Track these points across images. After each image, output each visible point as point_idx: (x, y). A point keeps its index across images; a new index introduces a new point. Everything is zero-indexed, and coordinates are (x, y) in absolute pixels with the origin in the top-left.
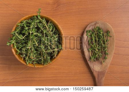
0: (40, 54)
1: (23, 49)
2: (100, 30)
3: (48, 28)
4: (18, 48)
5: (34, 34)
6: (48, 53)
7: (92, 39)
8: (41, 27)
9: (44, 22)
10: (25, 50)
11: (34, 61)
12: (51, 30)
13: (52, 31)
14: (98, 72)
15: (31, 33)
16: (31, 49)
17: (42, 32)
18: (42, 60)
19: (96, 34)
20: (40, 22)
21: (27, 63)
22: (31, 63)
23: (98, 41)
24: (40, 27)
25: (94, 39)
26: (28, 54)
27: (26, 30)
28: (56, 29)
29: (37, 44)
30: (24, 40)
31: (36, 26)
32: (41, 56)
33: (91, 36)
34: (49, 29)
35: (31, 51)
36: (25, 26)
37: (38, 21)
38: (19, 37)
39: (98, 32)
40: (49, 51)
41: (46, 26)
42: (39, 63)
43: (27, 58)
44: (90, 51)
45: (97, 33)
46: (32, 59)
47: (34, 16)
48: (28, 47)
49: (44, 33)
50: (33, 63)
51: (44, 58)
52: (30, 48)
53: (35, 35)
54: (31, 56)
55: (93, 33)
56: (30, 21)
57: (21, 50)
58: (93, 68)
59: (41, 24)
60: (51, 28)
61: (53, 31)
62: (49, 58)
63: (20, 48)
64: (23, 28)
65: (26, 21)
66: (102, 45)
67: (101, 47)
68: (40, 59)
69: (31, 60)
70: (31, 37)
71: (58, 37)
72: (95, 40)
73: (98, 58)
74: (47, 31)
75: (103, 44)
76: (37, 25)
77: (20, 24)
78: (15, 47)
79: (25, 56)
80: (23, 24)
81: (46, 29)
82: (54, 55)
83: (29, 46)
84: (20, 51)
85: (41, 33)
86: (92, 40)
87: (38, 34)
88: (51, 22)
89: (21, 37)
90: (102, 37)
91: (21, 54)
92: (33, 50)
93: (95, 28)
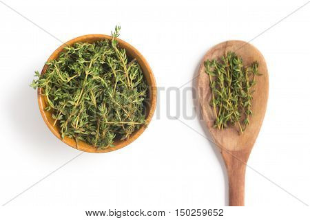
0: (95, 124)
1: (61, 103)
2: (237, 59)
3: (127, 73)
4: (51, 98)
5: (95, 78)
6: (112, 127)
7: (217, 80)
8: (113, 66)
9: (123, 57)
10: (66, 107)
11: (78, 134)
12: (132, 79)
13: (134, 81)
14: (233, 152)
15: (87, 73)
16: (78, 107)
17: (112, 78)
18: (97, 137)
19: (226, 69)
20: (114, 56)
21: (63, 136)
22: (70, 136)
23: (233, 83)
24: (111, 65)
25: (222, 79)
26: (69, 118)
27: (79, 65)
28: (144, 79)
29: (95, 100)
30: (69, 83)
31: (103, 63)
32: (96, 129)
33: (216, 72)
34: (129, 75)
35: (79, 112)
36: (80, 56)
37: (110, 52)
38: (60, 76)
39: (231, 65)
40: (116, 123)
41: (125, 68)
42: (87, 142)
43: (64, 125)
44: (215, 105)
45: (230, 67)
46: (75, 130)
47: (104, 40)
48: (72, 103)
49: (117, 81)
50: (74, 139)
51: (100, 133)
52: (77, 104)
53: (95, 80)
54: (74, 123)
55: (219, 66)
56: (92, 48)
57: (56, 103)
58: (220, 143)
59: (115, 61)
60: (134, 75)
61: (137, 83)
62: (112, 136)
63: (56, 98)
64: (74, 58)
65: (85, 44)
66: (240, 93)
67: (239, 98)
68: (93, 133)
69: (72, 131)
70: (85, 83)
71: (143, 97)
72: (226, 82)
73: (232, 121)
74: (123, 79)
75: (242, 91)
76: (106, 60)
77: (70, 49)
78: (47, 94)
79: (62, 120)
80: (77, 51)
81: (123, 73)
82: (126, 134)
83: (76, 102)
84: (55, 105)
85: (110, 80)
86: (219, 81)
87: (102, 80)
88: (137, 62)
89: (64, 78)
90: (242, 75)
91: (55, 112)
92: (81, 111)
93: (224, 55)
